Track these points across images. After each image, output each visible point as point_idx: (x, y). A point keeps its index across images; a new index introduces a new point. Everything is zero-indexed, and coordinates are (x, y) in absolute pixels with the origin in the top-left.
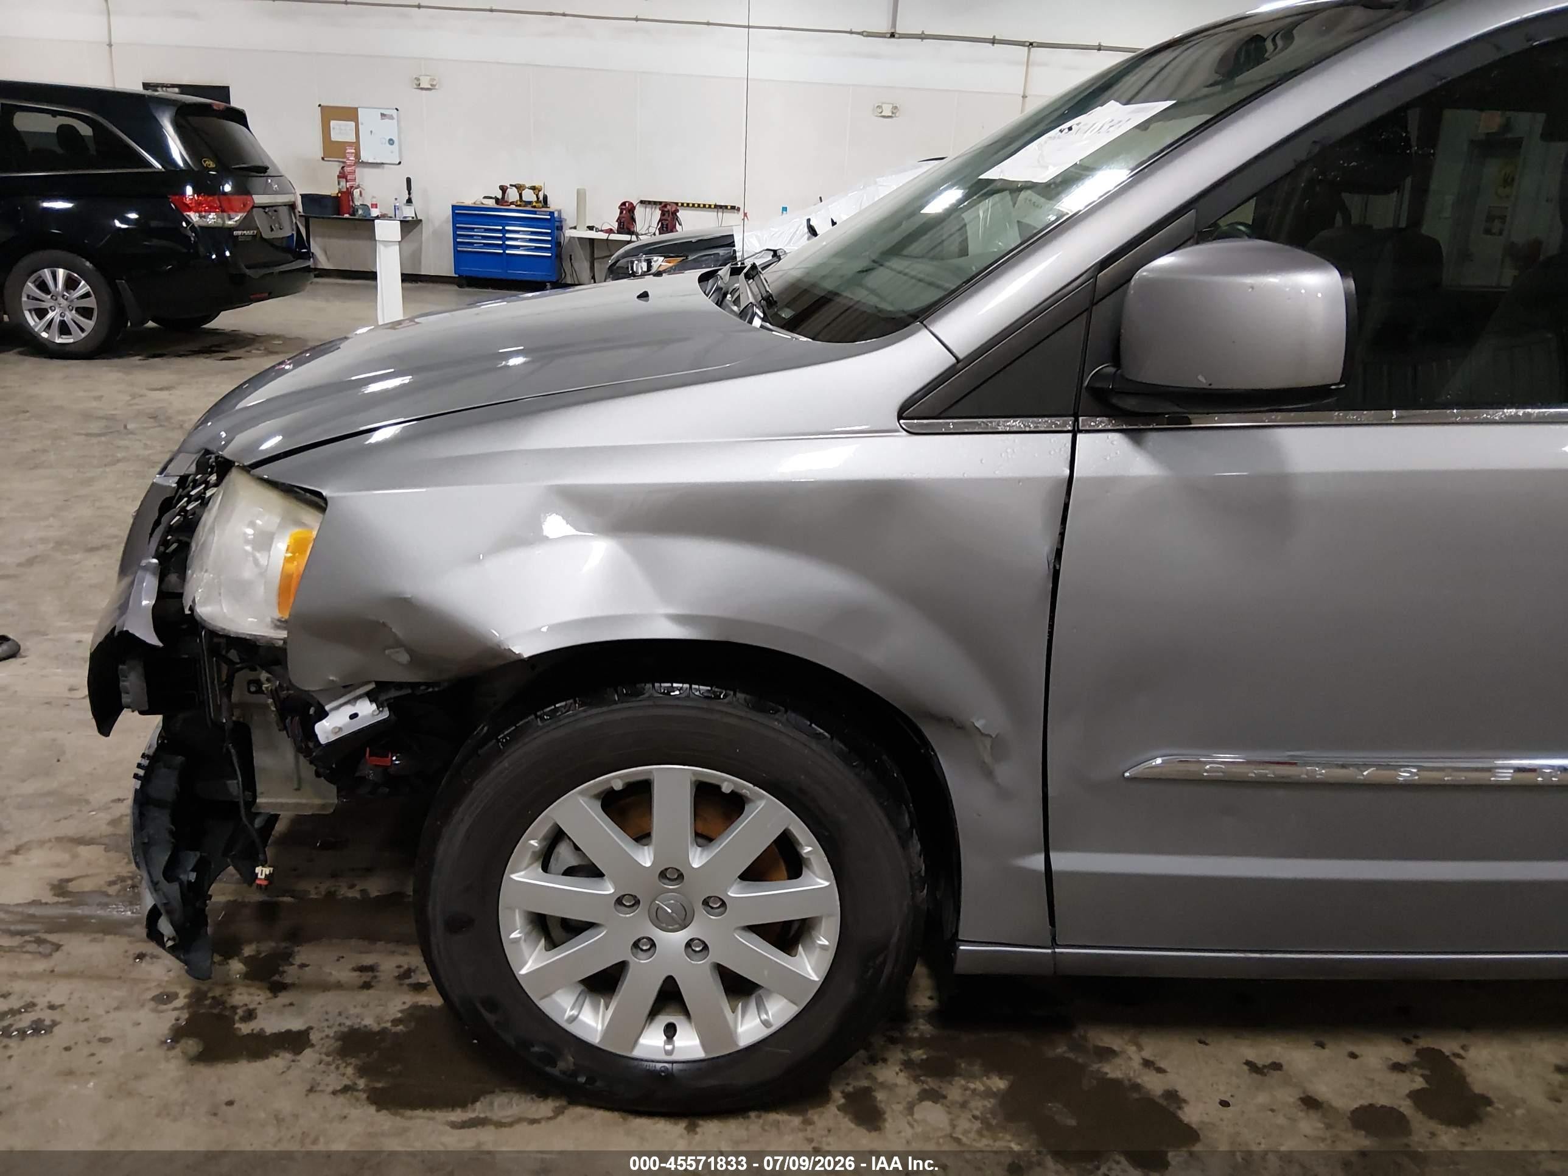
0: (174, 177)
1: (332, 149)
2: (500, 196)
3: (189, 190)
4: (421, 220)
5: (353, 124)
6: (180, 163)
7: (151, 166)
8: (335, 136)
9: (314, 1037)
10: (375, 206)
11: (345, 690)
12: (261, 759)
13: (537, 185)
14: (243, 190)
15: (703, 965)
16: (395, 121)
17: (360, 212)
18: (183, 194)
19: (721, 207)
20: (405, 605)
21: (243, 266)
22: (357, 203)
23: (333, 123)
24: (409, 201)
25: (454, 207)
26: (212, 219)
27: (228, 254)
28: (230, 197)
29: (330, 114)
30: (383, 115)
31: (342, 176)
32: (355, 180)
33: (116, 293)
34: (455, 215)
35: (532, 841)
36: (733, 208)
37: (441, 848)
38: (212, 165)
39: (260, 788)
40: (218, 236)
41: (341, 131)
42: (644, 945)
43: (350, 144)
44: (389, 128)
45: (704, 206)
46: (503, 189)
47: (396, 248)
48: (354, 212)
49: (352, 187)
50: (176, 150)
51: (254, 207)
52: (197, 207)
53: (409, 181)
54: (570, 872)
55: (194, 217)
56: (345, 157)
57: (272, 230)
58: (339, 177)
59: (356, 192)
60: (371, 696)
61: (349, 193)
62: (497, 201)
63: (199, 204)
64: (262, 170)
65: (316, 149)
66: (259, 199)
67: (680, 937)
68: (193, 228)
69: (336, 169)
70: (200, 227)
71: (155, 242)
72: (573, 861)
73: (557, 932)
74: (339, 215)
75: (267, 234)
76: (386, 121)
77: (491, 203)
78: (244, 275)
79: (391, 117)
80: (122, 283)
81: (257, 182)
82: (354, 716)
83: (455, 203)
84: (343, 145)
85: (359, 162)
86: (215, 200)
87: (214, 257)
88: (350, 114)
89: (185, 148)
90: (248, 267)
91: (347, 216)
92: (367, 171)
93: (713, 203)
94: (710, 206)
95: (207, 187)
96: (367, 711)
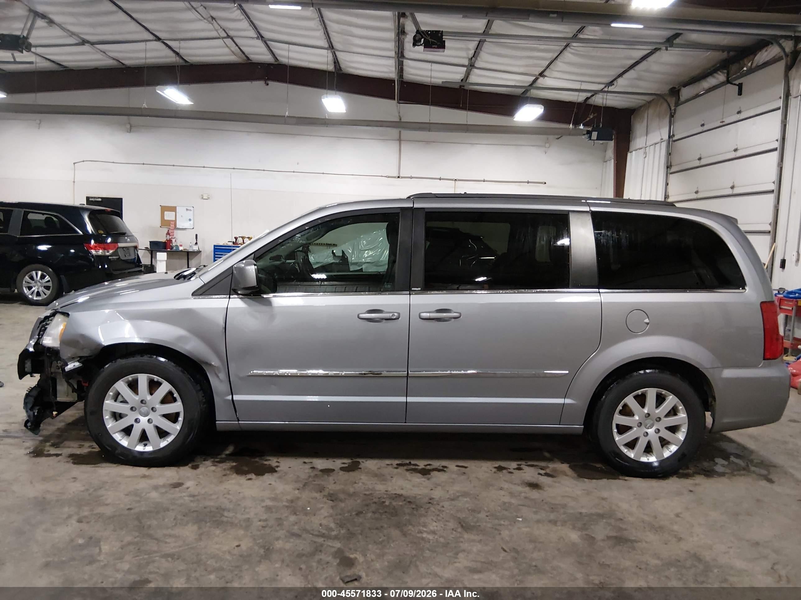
0: (87, 237)
1: (165, 223)
2: (235, 241)
3: (93, 242)
4: (201, 251)
5: (174, 213)
6: (91, 232)
7: (78, 233)
8: (166, 218)
9: (63, 454)
10: (181, 246)
11: (72, 359)
12: (59, 388)
13: (250, 236)
14: (115, 241)
15: (152, 425)
16: (192, 212)
17: (174, 248)
18: (90, 243)
19: (329, 244)
20: (83, 336)
21: (112, 270)
22: (174, 244)
23: (166, 213)
24: (196, 243)
25: (215, 246)
26: (100, 252)
27: (106, 266)
28: (110, 244)
29: (164, 209)
30: (187, 210)
31: (168, 234)
32: (173, 235)
33: (60, 281)
34: (214, 249)
35: (111, 393)
36: (334, 245)
37: (89, 394)
38: (102, 232)
39: (58, 396)
40: (102, 259)
41: (169, 216)
42: (137, 421)
43: (172, 221)
44: (190, 214)
45: (322, 244)
46: (236, 238)
47: (165, 262)
48: (172, 248)
49: (172, 238)
50: (90, 228)
51: (118, 248)
52: (95, 248)
53: (196, 235)
54: (121, 402)
55: (93, 252)
56: (170, 226)
57: (125, 256)
58: (166, 234)
59: (174, 240)
60: (78, 361)
61: (170, 241)
62: (234, 243)
63: (96, 247)
64: (124, 234)
65: (158, 223)
66: (120, 245)
67: (147, 418)
68: (93, 256)
69: (165, 231)
70: (96, 256)
71: (80, 261)
72: (122, 400)
73: (118, 418)
74: (165, 249)
75: (123, 258)
76: (188, 212)
77: (231, 244)
78: (112, 274)
79: (190, 210)
80: (62, 277)
81: (121, 238)
82: (74, 366)
83: (216, 244)
84: (169, 221)
85: (176, 228)
86: (102, 245)
87: (100, 267)
88: (173, 209)
89: (93, 227)
90: (113, 270)
91: (169, 250)
92: (179, 231)
93: (325, 243)
94: (324, 244)
95: (100, 241)
96: (77, 364)
